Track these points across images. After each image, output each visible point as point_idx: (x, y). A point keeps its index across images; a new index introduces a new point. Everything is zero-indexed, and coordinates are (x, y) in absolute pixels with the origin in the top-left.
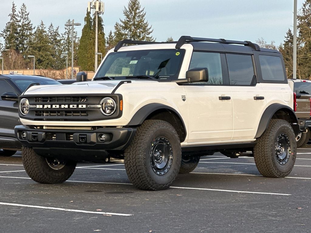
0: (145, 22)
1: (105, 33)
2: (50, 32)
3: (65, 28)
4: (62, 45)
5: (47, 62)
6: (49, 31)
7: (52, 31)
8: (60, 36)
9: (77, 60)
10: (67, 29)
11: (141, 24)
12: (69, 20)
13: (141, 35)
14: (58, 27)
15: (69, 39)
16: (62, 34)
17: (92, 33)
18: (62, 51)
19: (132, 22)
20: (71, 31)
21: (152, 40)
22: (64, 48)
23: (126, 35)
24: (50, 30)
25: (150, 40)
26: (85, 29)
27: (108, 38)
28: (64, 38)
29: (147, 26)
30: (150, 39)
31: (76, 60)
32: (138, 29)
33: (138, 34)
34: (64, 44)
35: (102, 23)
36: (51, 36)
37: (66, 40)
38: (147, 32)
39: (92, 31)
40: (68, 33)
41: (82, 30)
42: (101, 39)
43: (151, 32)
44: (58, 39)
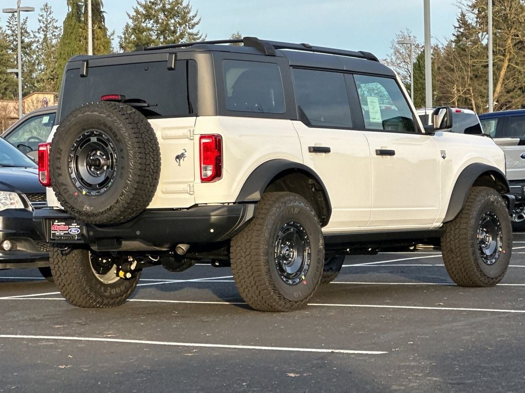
0: (184, 4)
1: (108, 28)
2: (11, 27)
3: (39, 20)
4: (34, 52)
5: (4, 87)
6: (9, 27)
7: (15, 27)
8: (29, 35)
9: (55, 80)
10: (43, 22)
11: (176, 8)
12: (46, 5)
13: (178, 30)
14: (27, 18)
15: (46, 42)
16: (32, 31)
17: (83, 28)
18: (34, 64)
19: (160, 5)
20: (51, 25)
21: (198, 39)
22: (37, 59)
23: (148, 30)
24: (11, 25)
25: (194, 39)
26: (68, 21)
27: (121, 38)
28: (37, 39)
29: (188, 13)
30: (196, 37)
31: (53, 80)
32: (171, 18)
33: (172, 28)
34: (38, 52)
35: (101, 7)
36: (12, 35)
37: (42, 44)
38: (189, 24)
39: (82, 25)
40: (45, 29)
41: (64, 22)
42: (100, 39)
43: (197, 24)
44: (26, 42)
